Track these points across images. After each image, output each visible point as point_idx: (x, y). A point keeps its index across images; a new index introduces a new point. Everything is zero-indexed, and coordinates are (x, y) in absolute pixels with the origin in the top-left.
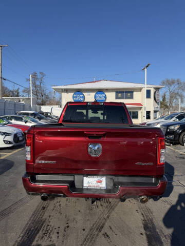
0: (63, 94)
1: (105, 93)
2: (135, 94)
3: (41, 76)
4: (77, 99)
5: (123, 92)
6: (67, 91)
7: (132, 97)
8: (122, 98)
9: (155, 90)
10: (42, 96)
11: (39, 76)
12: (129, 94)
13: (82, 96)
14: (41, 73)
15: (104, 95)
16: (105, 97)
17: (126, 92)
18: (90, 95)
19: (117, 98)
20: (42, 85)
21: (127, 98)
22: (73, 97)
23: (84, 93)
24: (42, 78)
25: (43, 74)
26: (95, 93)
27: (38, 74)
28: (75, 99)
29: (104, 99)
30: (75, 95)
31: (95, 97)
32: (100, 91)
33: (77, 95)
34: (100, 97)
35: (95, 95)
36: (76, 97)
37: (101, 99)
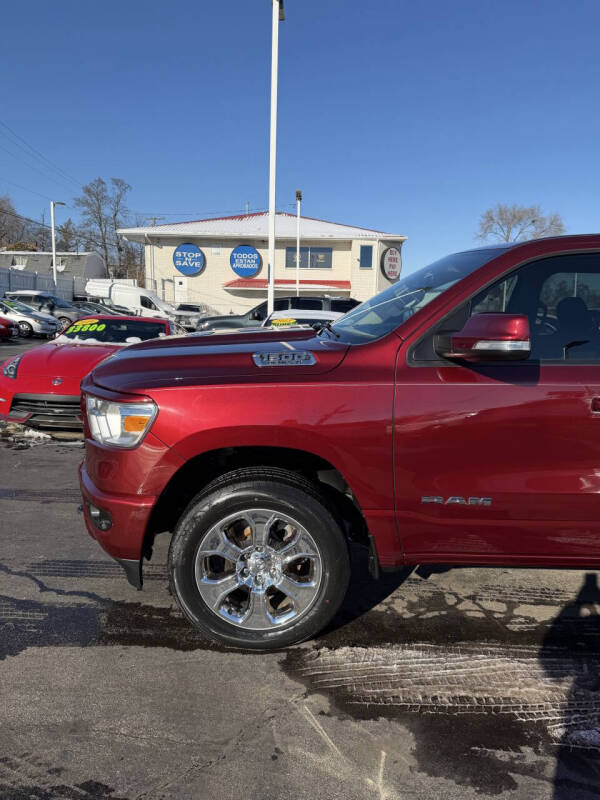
0: (148, 249)
1: (259, 250)
2: (337, 256)
3: (118, 191)
4: (185, 263)
5: (307, 249)
6: (158, 241)
7: (328, 264)
8: (303, 264)
9: (385, 247)
10: (121, 250)
11: (111, 191)
12: (321, 256)
13: (197, 255)
14: (117, 182)
15: (255, 256)
16: (260, 262)
17: (313, 250)
18: (218, 254)
19: (290, 263)
21: (315, 265)
22: (175, 258)
23: (202, 249)
24: (119, 197)
25: (122, 184)
26: (231, 250)
27: (109, 185)
28: (179, 263)
29: (256, 266)
30: (179, 254)
31: (232, 261)
32: (246, 245)
33: (185, 253)
34: (246, 261)
35: (232, 256)
36: (183, 259)
37: (248, 266)
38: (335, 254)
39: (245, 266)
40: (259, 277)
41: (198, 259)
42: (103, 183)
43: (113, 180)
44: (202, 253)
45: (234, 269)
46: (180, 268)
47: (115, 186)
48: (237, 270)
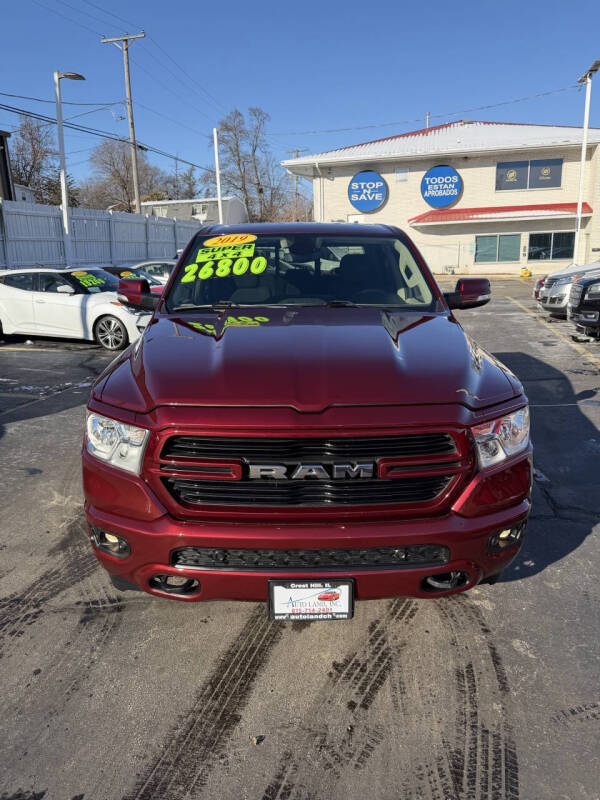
0: (317, 181)
1: (459, 171)
2: (568, 169)
3: (255, 123)
4: (363, 197)
5: (525, 164)
6: (329, 171)
7: (555, 182)
8: (519, 185)
10: (261, 191)
11: (249, 123)
12: (546, 171)
13: (378, 185)
14: (255, 112)
15: (455, 179)
16: (460, 186)
17: (537, 164)
18: (405, 180)
19: (501, 185)
20: (258, 153)
21: (537, 184)
22: (351, 192)
23: (385, 176)
24: (258, 128)
25: (260, 113)
26: (423, 173)
27: (246, 116)
28: (355, 197)
29: (455, 192)
30: (355, 186)
31: (424, 187)
32: (442, 165)
33: (363, 184)
34: (442, 187)
35: (424, 182)
36: (360, 192)
37: (445, 193)
38: (567, 167)
39: (440, 193)
40: (458, 207)
41: (380, 190)
42: (240, 115)
43: (251, 110)
44: (384, 182)
45: (426, 199)
46: (355, 204)
47: (254, 117)
48: (430, 200)
